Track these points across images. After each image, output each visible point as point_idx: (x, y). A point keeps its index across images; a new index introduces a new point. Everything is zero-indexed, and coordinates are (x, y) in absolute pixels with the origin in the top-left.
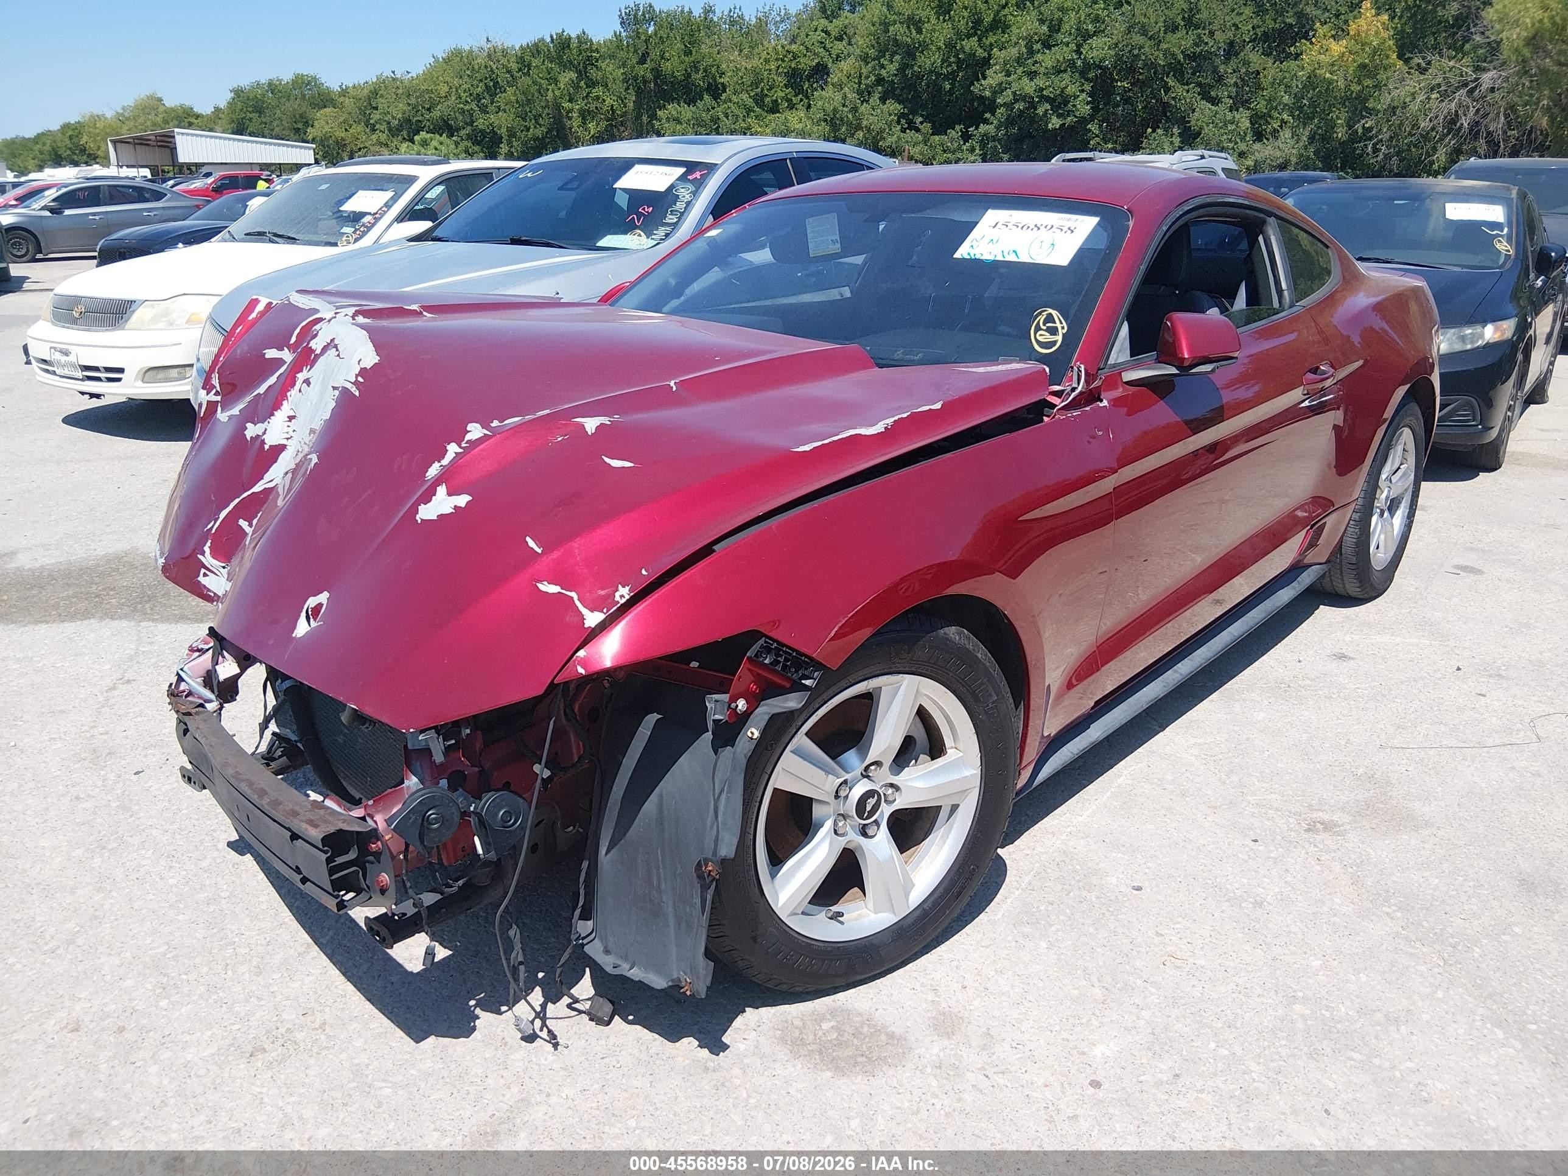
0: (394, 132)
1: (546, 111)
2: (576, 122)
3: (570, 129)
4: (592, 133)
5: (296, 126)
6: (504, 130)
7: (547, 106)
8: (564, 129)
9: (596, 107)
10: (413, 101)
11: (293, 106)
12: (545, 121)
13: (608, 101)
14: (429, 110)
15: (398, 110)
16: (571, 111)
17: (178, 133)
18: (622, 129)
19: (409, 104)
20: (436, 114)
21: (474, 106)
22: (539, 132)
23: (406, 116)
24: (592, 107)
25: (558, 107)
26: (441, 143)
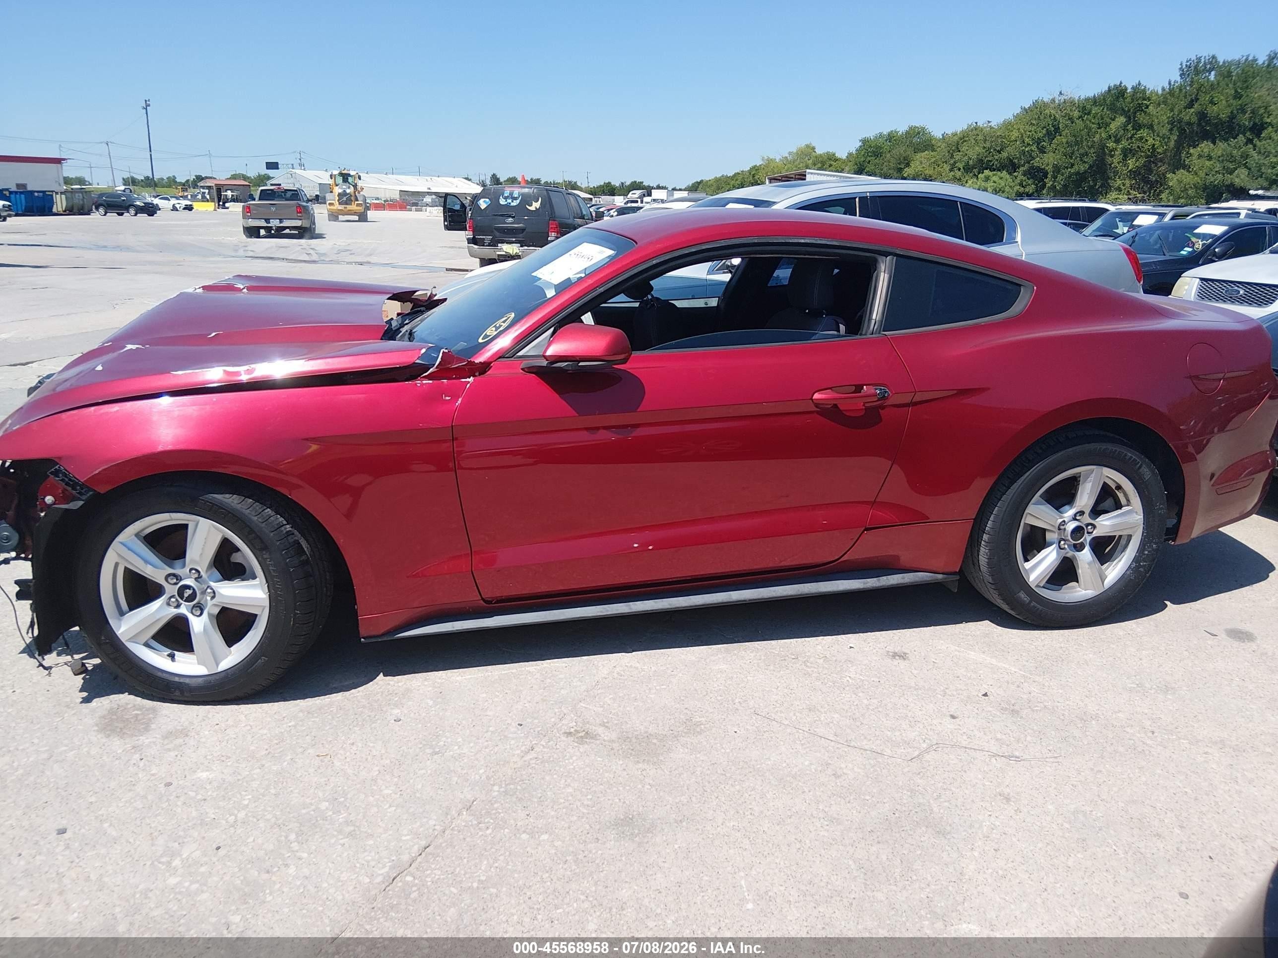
0: (968, 169)
1: (1092, 151)
2: (1116, 160)
3: (1110, 165)
4: (1130, 168)
5: (899, 166)
6: (1050, 167)
7: (1092, 146)
8: (1105, 165)
9: (1138, 147)
10: (988, 145)
11: (900, 150)
12: (1090, 160)
13: (1151, 141)
14: (999, 152)
15: (973, 152)
16: (1115, 149)
17: (809, 173)
18: (1160, 164)
19: (984, 148)
20: (1004, 155)
21: (1034, 148)
22: (1083, 168)
23: (980, 157)
24: (1135, 146)
25: (1103, 147)
26: (1001, 178)
